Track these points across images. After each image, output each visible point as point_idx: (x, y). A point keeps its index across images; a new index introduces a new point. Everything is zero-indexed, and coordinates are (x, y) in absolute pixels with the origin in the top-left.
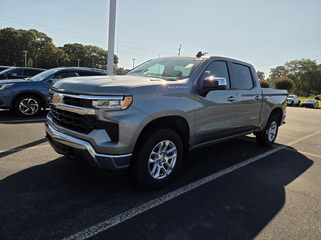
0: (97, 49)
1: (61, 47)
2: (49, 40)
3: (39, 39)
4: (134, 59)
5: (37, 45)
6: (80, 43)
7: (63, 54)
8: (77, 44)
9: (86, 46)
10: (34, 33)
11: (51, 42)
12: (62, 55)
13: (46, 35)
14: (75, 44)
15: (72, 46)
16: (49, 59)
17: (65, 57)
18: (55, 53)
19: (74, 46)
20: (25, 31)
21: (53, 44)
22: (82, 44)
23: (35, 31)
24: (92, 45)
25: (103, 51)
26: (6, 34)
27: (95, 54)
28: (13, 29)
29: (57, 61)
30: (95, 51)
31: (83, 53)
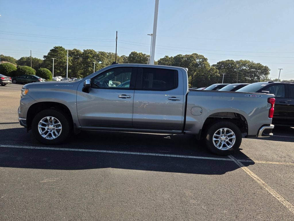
0: (247, 63)
1: (215, 65)
2: (205, 60)
3: (198, 61)
4: (280, 69)
5: (196, 65)
6: (231, 60)
7: (215, 71)
8: (228, 60)
9: (237, 61)
10: (195, 56)
11: (206, 61)
12: (213, 71)
13: (203, 56)
14: (226, 61)
15: (223, 63)
16: (203, 75)
17: (216, 72)
18: (208, 70)
19: (225, 63)
20: (189, 55)
21: (208, 63)
22: (233, 60)
23: (195, 54)
24: (242, 60)
25: (253, 64)
26: (177, 59)
27: (245, 68)
28: (181, 55)
29: (209, 76)
30: (244, 65)
31: (233, 68)
